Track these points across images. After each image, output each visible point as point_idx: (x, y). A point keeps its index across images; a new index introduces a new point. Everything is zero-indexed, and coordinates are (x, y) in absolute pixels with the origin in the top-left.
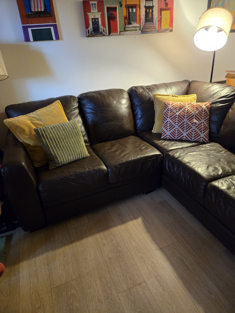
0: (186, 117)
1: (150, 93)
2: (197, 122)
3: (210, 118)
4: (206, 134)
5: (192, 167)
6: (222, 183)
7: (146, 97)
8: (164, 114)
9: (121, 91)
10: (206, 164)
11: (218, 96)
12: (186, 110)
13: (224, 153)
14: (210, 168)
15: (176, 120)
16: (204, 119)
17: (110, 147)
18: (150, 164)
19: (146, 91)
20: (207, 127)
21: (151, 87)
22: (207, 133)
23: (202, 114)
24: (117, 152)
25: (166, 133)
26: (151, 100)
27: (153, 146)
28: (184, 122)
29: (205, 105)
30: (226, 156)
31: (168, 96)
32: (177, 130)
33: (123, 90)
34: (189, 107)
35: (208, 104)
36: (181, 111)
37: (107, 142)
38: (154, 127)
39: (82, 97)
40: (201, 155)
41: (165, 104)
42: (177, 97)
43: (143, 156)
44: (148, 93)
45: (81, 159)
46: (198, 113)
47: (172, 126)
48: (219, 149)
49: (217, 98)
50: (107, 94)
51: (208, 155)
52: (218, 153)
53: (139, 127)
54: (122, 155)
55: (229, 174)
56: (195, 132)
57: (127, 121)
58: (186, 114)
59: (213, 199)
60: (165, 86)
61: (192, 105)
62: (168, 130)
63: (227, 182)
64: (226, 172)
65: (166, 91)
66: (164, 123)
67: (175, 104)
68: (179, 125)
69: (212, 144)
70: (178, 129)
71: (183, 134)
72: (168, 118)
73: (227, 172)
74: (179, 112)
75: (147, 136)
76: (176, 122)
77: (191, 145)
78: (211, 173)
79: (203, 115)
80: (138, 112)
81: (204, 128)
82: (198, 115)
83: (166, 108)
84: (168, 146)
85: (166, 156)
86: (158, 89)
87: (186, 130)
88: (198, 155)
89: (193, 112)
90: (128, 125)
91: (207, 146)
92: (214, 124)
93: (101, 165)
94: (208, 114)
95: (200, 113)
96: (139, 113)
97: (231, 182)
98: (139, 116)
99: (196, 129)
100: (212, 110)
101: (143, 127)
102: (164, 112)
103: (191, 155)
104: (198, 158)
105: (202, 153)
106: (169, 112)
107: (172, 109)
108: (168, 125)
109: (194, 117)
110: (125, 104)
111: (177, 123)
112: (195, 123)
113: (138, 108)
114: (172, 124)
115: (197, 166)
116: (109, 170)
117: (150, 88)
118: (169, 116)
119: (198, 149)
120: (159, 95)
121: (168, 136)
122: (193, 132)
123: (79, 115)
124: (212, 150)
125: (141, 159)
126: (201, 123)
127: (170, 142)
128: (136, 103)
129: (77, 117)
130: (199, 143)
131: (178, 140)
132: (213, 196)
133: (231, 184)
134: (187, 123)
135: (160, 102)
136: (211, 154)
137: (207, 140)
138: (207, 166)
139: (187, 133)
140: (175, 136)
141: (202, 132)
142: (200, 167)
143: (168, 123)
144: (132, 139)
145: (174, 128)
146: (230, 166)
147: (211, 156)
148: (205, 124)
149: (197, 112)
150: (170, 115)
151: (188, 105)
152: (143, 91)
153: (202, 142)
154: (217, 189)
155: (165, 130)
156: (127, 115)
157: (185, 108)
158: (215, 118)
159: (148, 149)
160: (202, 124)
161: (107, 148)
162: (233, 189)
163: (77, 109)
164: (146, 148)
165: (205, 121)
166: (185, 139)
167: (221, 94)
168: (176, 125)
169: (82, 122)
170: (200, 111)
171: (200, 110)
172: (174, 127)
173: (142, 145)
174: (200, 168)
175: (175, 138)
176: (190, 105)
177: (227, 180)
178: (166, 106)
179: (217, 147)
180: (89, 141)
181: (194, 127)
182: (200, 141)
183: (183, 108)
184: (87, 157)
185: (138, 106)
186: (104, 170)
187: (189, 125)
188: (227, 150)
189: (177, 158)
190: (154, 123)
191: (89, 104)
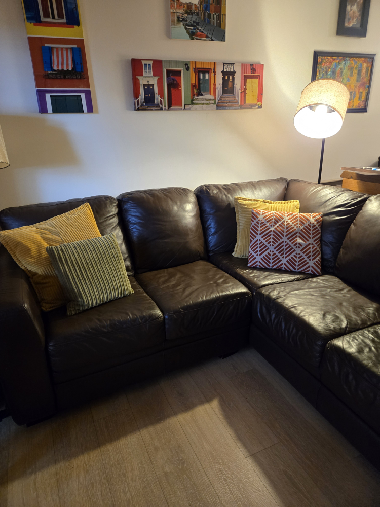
0: (285, 234)
1: (229, 195)
2: (303, 242)
3: (321, 237)
4: (317, 262)
5: (300, 314)
6: (349, 342)
7: (223, 201)
8: (252, 229)
9: (185, 191)
10: (321, 310)
11: (333, 205)
12: (286, 223)
13: (347, 293)
14: (328, 316)
15: (270, 238)
16: (313, 238)
17: (166, 278)
18: (231, 308)
19: (223, 193)
20: (318, 251)
21: (231, 187)
22: (318, 260)
23: (310, 230)
24: (179, 288)
25: (255, 258)
26: (232, 206)
27: (236, 278)
28: (283, 242)
29: (313, 217)
30: (351, 297)
31: (258, 201)
32: (271, 254)
33: (188, 189)
34: (289, 219)
35: (318, 215)
36: (277, 225)
37: (162, 270)
38: (236, 247)
39: (123, 199)
40: (312, 295)
41: (253, 213)
42: (271, 203)
43: (221, 294)
44: (226, 195)
45: (120, 298)
46: (304, 228)
47: (264, 248)
48: (339, 285)
49: (331, 207)
50: (163, 195)
51: (323, 296)
52: (338, 292)
53: (212, 247)
54: (187, 292)
55: (357, 327)
56: (299, 258)
57: (194, 237)
58: (285, 230)
59: (337, 368)
60: (252, 186)
61: (294, 216)
62: (259, 253)
63: (357, 340)
64: (352, 323)
65: (254, 194)
66: (252, 243)
67: (269, 213)
68: (275, 246)
69: (327, 277)
70: (273, 252)
71: (281, 260)
72: (258, 234)
73: (355, 325)
74: (275, 227)
75: (225, 262)
76: (270, 242)
77: (294, 278)
78: (330, 325)
79: (311, 232)
80: (210, 225)
81: (313, 252)
82: (303, 232)
83: (255, 219)
84: (259, 279)
85: (256, 295)
86: (241, 191)
87: (286, 254)
88: (307, 295)
89: (295, 227)
90: (195, 244)
91: (319, 281)
92: (329, 246)
93: (153, 309)
94: (318, 230)
95: (307, 229)
96: (212, 225)
97: (362, 340)
98: (213, 230)
99: (302, 254)
100: (324, 225)
101: (218, 247)
102: (252, 225)
103: (296, 294)
104: (307, 300)
105: (313, 291)
106: (260, 225)
107: (263, 221)
108: (259, 246)
109: (298, 234)
110: (191, 212)
111: (271, 244)
112: (300, 244)
113: (211, 217)
114: (264, 244)
115: (307, 312)
116: (166, 317)
117: (229, 189)
118: (259, 233)
119: (306, 286)
120: (243, 199)
121: (258, 263)
122: (297, 257)
123: (118, 227)
124: (327, 288)
125: (218, 299)
126: (309, 244)
127: (262, 272)
128: (208, 210)
129: (115, 229)
130: (307, 275)
131: (274, 269)
132: (336, 364)
133: (363, 344)
134: (288, 244)
135: (245, 210)
136: (327, 293)
137: (319, 270)
138: (323, 313)
139: (288, 259)
140: (270, 263)
141: (311, 258)
142: (311, 315)
143: (259, 242)
144: (201, 266)
145: (268, 251)
146: (358, 314)
147: (327, 297)
148: (314, 246)
149: (302, 228)
150: (261, 231)
151: (288, 216)
152: (219, 193)
153: (311, 274)
154: (340, 351)
155: (253, 253)
156: (194, 228)
157: (284, 221)
158: (329, 238)
159: (227, 283)
160: (311, 246)
161: (163, 279)
162: (368, 352)
163: (116, 217)
164: (225, 282)
165: (314, 241)
166: (284, 268)
167: (337, 202)
168: (270, 245)
169: (122, 237)
170: (306, 226)
171: (306, 224)
172: (268, 248)
173: (218, 276)
174: (313, 316)
175: (269, 266)
176: (290, 216)
177: (356, 336)
178: (254, 216)
179: (335, 283)
180: (132, 268)
181: (298, 251)
182: (308, 272)
183: (280, 220)
184: (130, 295)
185: (210, 214)
186: (158, 317)
187: (290, 246)
188: (350, 288)
189: (275, 299)
190: (235, 241)
191: (135, 210)
